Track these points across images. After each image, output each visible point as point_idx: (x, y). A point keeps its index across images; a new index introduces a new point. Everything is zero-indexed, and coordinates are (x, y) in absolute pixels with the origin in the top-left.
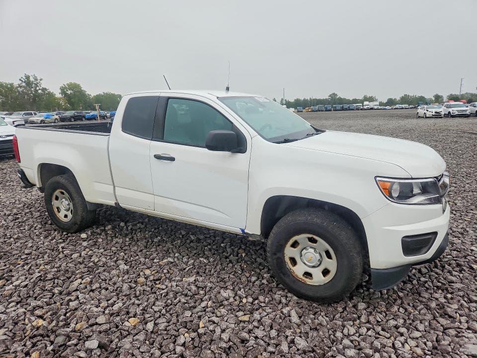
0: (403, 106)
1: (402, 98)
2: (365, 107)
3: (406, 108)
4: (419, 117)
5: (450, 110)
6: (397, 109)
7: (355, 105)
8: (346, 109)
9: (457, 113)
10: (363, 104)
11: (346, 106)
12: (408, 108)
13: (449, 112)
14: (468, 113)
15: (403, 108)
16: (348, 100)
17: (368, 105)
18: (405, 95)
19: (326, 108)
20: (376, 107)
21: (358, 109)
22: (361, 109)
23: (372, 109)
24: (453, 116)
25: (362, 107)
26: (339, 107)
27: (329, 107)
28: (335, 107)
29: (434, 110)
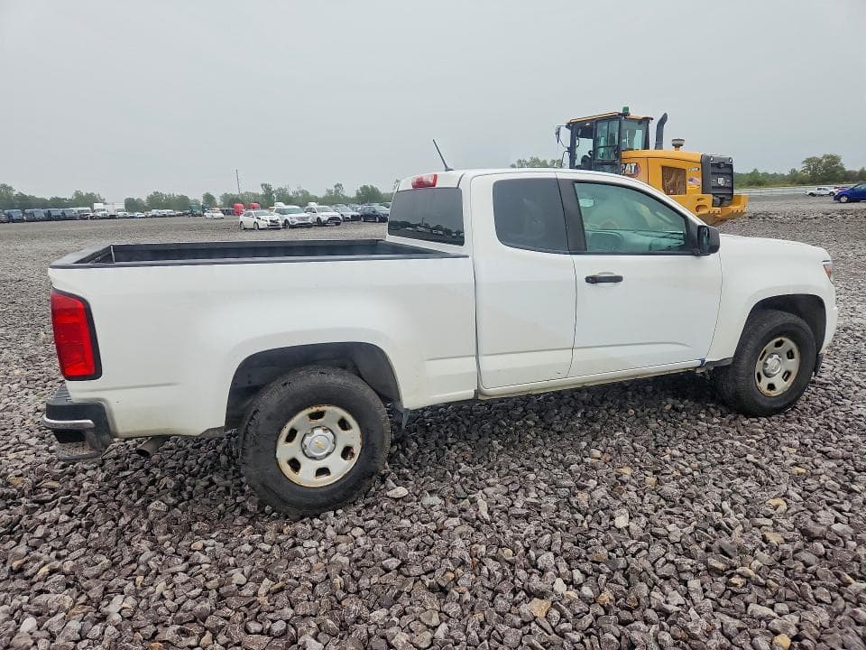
0: (166, 212)
1: (151, 199)
2: (99, 214)
3: (170, 216)
4: (245, 229)
5: (287, 217)
6: (155, 216)
7: (76, 209)
8: (58, 219)
9: (297, 222)
10: (92, 208)
11: (56, 212)
12: (174, 216)
13: (286, 221)
14: (310, 221)
15: (165, 216)
16: (41, 199)
17: (104, 210)
18: (155, 193)
19: (9, 216)
20: (121, 214)
21: (84, 218)
22: (92, 218)
23: (112, 217)
24: (293, 227)
25: (92, 214)
26: (40, 213)
27: (16, 213)
28: (32, 214)
29: (268, 218)
